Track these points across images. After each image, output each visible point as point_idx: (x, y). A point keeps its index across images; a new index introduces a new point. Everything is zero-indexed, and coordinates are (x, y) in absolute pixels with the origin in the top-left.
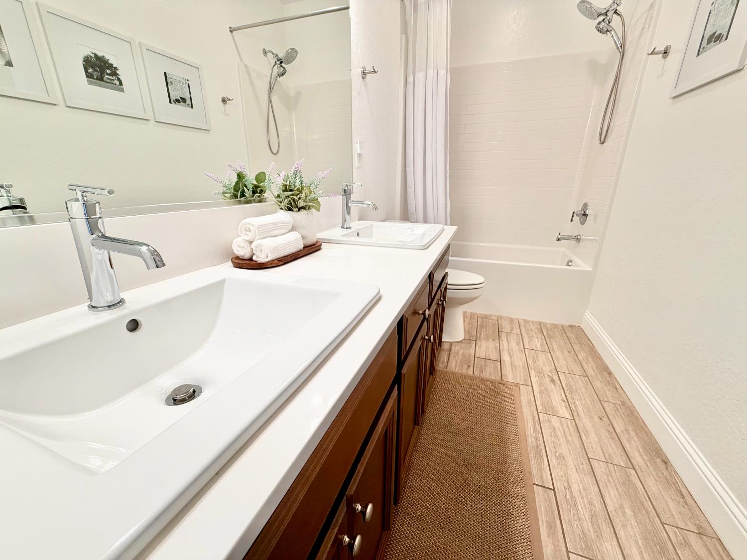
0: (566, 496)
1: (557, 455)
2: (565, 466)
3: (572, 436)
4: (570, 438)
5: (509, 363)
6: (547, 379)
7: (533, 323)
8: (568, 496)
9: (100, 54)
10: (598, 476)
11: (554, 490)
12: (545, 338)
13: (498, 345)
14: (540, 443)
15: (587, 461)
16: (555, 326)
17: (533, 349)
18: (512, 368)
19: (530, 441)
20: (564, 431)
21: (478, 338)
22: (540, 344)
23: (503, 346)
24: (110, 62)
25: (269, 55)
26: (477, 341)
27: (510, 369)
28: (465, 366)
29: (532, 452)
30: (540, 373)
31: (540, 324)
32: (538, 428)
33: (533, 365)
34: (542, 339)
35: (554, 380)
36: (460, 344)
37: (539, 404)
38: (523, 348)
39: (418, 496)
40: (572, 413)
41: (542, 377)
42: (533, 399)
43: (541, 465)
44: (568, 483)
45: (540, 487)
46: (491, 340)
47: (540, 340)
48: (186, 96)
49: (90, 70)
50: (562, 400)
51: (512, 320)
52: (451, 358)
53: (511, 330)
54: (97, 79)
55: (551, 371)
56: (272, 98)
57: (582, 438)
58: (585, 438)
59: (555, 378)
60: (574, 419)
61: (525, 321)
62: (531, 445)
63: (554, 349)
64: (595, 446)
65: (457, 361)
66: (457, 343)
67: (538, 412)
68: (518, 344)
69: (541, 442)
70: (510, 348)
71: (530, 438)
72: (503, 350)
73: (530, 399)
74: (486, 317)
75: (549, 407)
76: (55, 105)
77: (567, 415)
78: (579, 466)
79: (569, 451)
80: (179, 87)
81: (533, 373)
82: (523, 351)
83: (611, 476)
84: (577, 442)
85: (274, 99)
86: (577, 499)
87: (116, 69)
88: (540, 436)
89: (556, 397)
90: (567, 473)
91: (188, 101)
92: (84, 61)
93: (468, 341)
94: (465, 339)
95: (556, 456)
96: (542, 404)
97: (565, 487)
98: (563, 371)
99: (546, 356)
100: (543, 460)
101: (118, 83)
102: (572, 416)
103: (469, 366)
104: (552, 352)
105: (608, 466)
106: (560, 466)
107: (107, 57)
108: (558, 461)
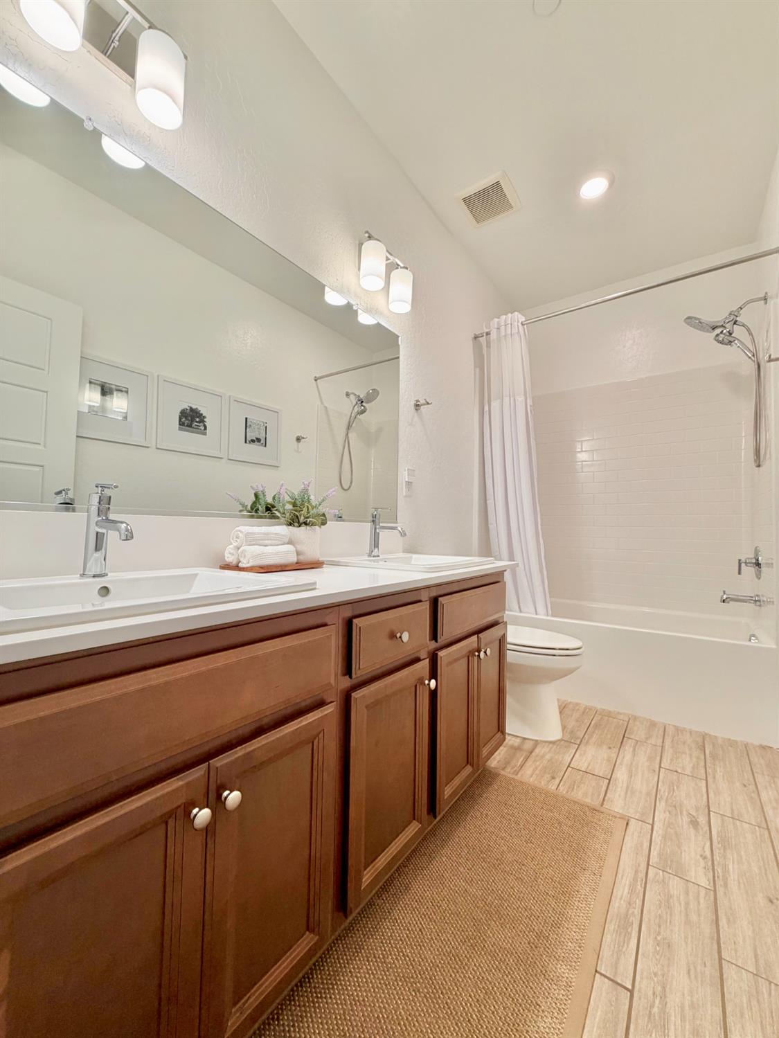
0: (652, 1006)
1: (659, 938)
2: (669, 959)
3: (699, 915)
4: (694, 918)
5: (625, 785)
6: (686, 819)
7: (691, 733)
8: (655, 1010)
9: (194, 407)
10: (730, 993)
11: (631, 992)
12: (705, 758)
13: (614, 756)
14: (633, 912)
15: (717, 961)
16: (732, 743)
17: (676, 771)
18: (626, 793)
19: (617, 905)
20: (687, 904)
21: (584, 741)
22: (692, 765)
23: (624, 757)
24: (201, 412)
25: (352, 397)
26: (582, 745)
27: (623, 794)
28: (548, 776)
29: (613, 922)
30: (675, 807)
31: (704, 736)
32: (640, 888)
33: (666, 794)
34: (698, 758)
35: (698, 823)
36: (551, 745)
37: (654, 854)
38: (658, 767)
39: (399, 936)
40: (714, 881)
41: (676, 815)
42: (646, 845)
43: (623, 947)
44: (664, 988)
45: (606, 980)
46: (605, 747)
47: (694, 760)
48: (262, 437)
49: (183, 420)
50: (701, 856)
51: (653, 724)
52: (529, 763)
53: (647, 738)
54: (187, 426)
55: (697, 809)
56: (350, 435)
57: (720, 924)
58: (726, 926)
59: (702, 820)
60: (715, 891)
61: (677, 729)
62: (616, 910)
63: (717, 777)
64: (741, 942)
65: (536, 768)
66: (547, 744)
67: (648, 865)
68: (650, 759)
69: (637, 911)
70: (634, 763)
71: (618, 900)
72: (621, 764)
73: (642, 845)
74: (609, 714)
75: (672, 861)
76: (148, 447)
77: (703, 881)
78: (695, 968)
79: (686, 937)
80: (256, 430)
81: (661, 806)
82: (657, 770)
83: (758, 1001)
84: (707, 929)
85: (352, 436)
86: (673, 1018)
87: (204, 417)
88: (639, 903)
89: (692, 850)
90: (669, 971)
91: (263, 441)
92: (181, 413)
93: (566, 744)
94: (561, 740)
95: (656, 938)
96: (660, 855)
97: (654, 993)
98: (721, 813)
99: (696, 785)
100: (630, 939)
101: (203, 428)
102: (712, 884)
103: (553, 778)
104: (710, 780)
105: (756, 982)
106: (658, 957)
107: (199, 408)
108: (658, 949)
